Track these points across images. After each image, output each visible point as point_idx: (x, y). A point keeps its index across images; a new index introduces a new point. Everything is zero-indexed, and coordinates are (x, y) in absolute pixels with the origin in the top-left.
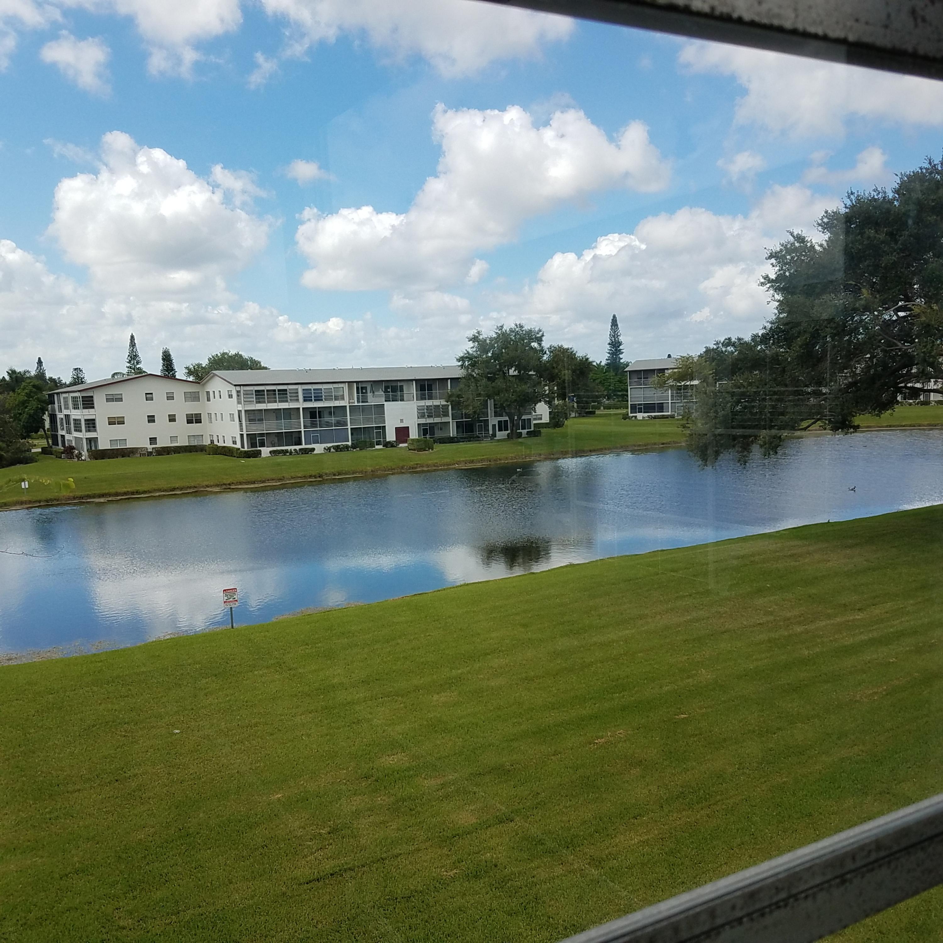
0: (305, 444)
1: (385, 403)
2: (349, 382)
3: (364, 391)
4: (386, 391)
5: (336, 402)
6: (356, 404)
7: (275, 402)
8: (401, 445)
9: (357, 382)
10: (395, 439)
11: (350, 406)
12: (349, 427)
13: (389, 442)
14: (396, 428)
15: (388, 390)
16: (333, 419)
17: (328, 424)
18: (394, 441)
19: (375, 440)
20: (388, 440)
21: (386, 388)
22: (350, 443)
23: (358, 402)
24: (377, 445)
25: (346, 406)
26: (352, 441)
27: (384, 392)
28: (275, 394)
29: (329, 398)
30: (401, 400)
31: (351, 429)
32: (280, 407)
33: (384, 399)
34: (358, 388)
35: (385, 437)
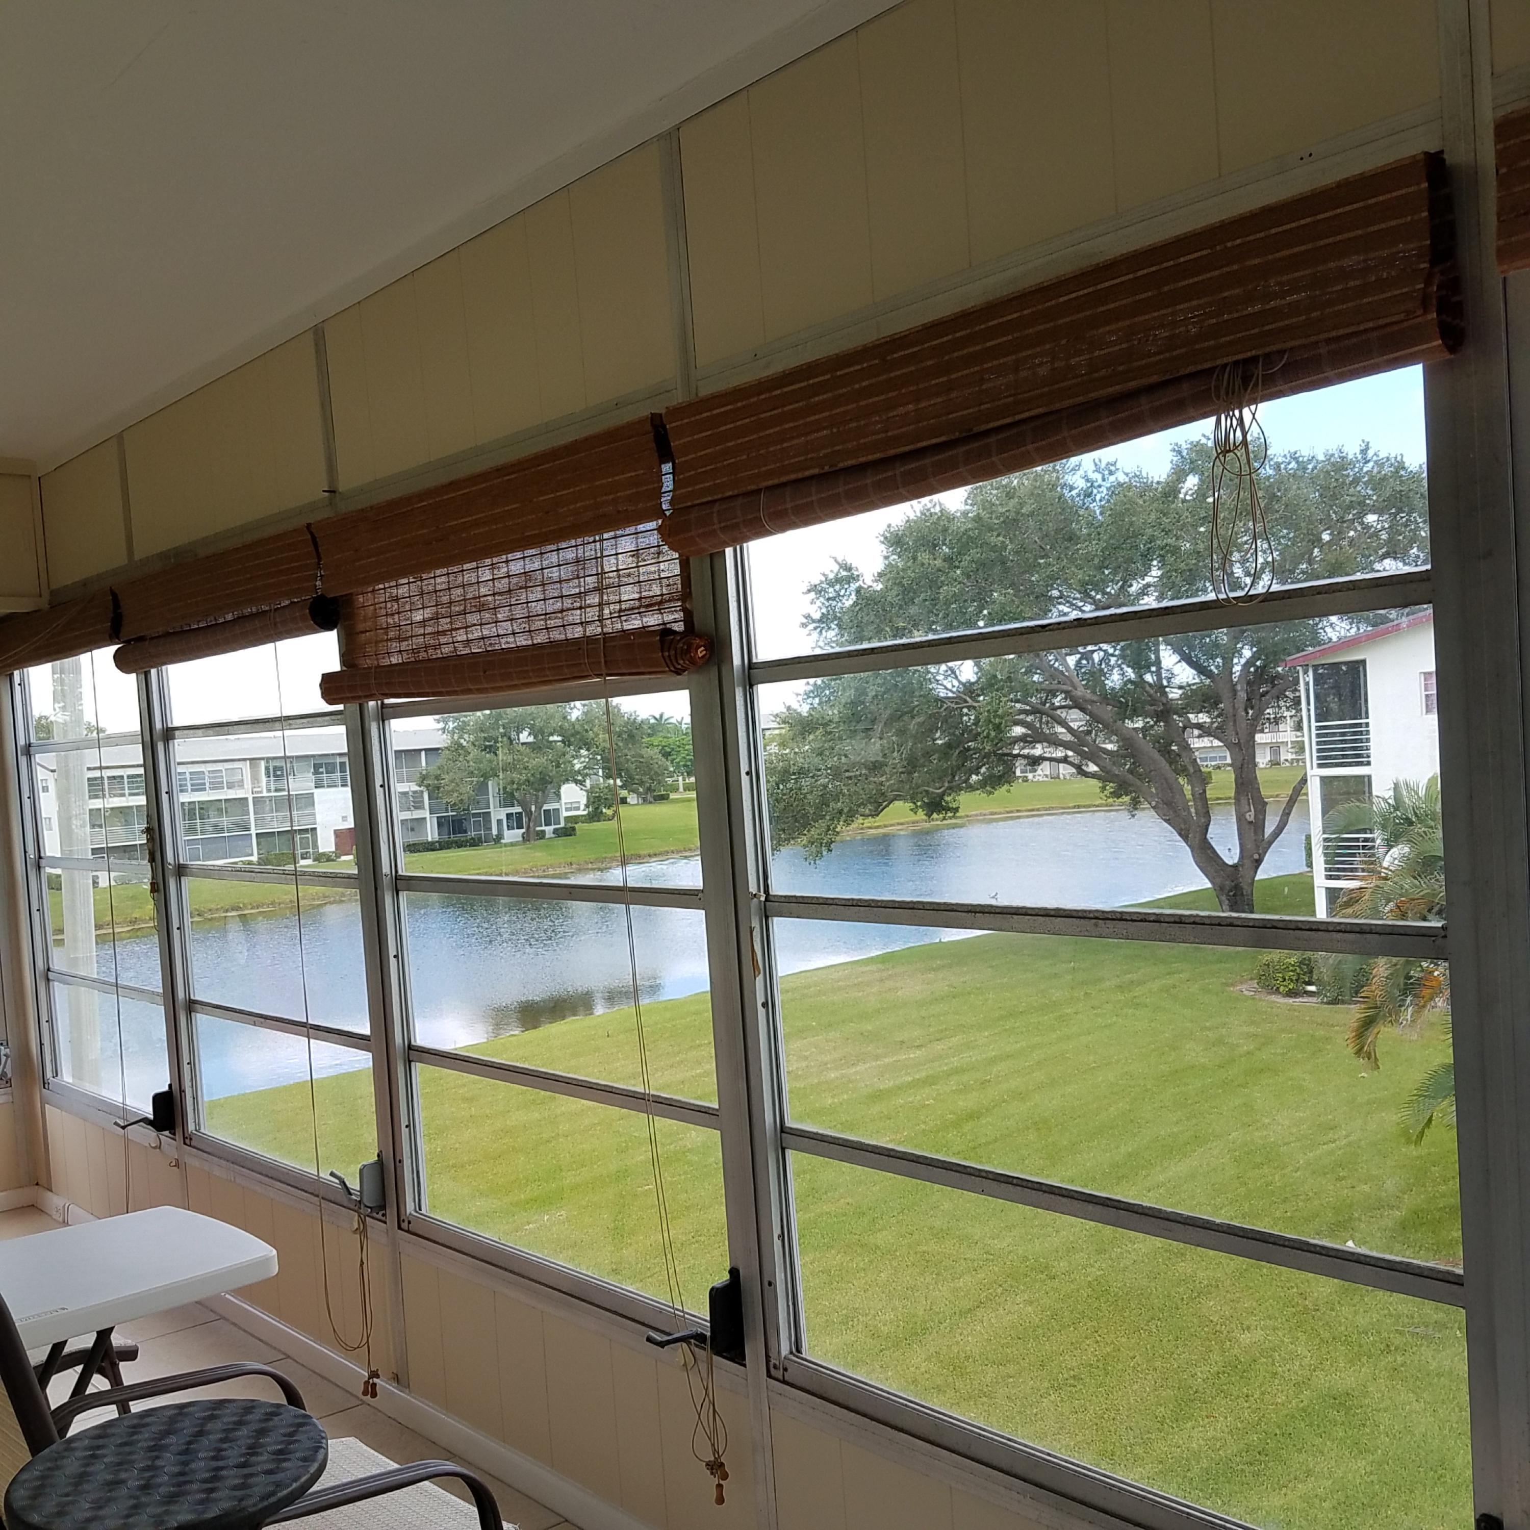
1: (317, 792)
2: (251, 760)
3: (279, 773)
4: (316, 772)
5: (230, 791)
6: (265, 794)
7: (123, 795)
8: (344, 858)
9: (268, 759)
10: (333, 849)
11: (254, 798)
12: (253, 832)
13: (323, 854)
14: (335, 831)
15: (321, 770)
16: (225, 821)
17: (216, 828)
18: (333, 852)
19: (300, 851)
20: (321, 851)
21: (317, 767)
22: (255, 858)
23: (269, 791)
24: (303, 858)
25: (246, 799)
26: (259, 854)
27: (313, 774)
28: (123, 783)
29: (216, 786)
30: (342, 786)
31: (257, 834)
32: (130, 804)
33: (313, 785)
34: (267, 768)
35: (315, 845)
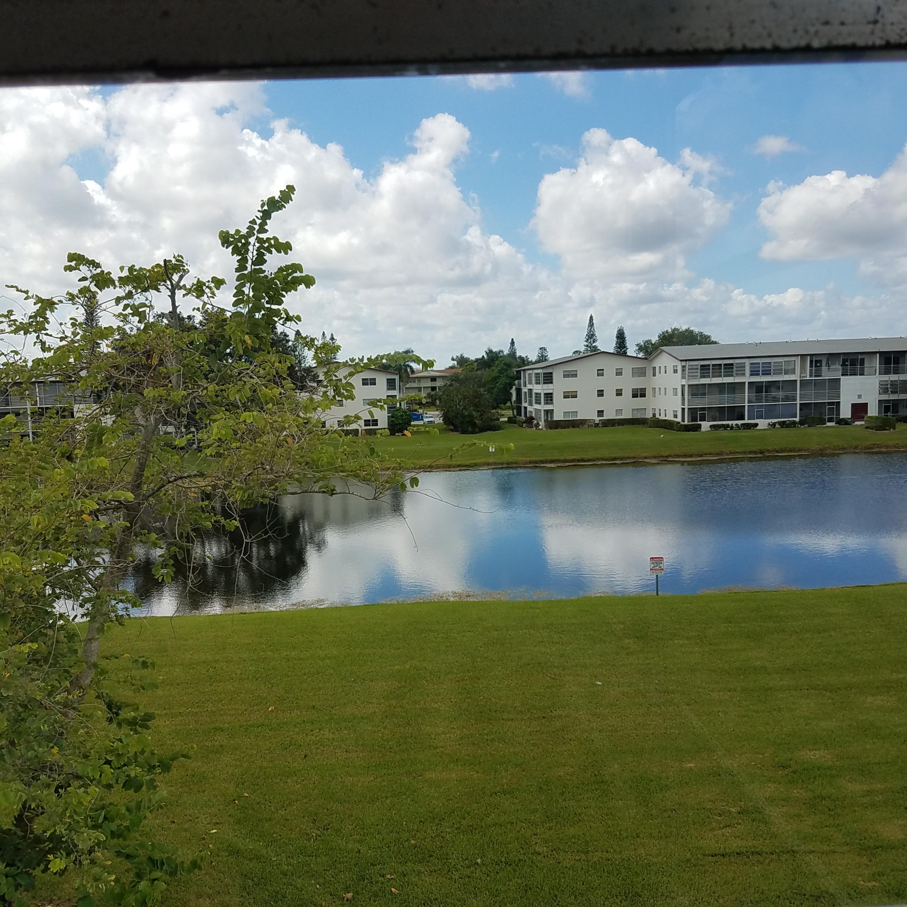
0: (748, 419)
1: (842, 377)
2: (801, 355)
3: (818, 364)
4: (843, 365)
5: (786, 376)
6: (808, 378)
7: (720, 376)
8: (856, 423)
9: (811, 355)
10: (850, 417)
11: (800, 380)
12: (798, 402)
13: (843, 419)
14: (852, 404)
15: (847, 363)
16: (781, 394)
17: (775, 399)
18: (849, 419)
19: (827, 417)
20: (841, 417)
21: (844, 361)
22: (797, 419)
23: (811, 376)
24: (828, 422)
25: (796, 381)
26: (800, 417)
27: (842, 365)
28: (721, 369)
29: (778, 372)
30: (860, 375)
31: (800, 404)
32: (724, 382)
33: (841, 373)
34: (811, 362)
35: (838, 414)
